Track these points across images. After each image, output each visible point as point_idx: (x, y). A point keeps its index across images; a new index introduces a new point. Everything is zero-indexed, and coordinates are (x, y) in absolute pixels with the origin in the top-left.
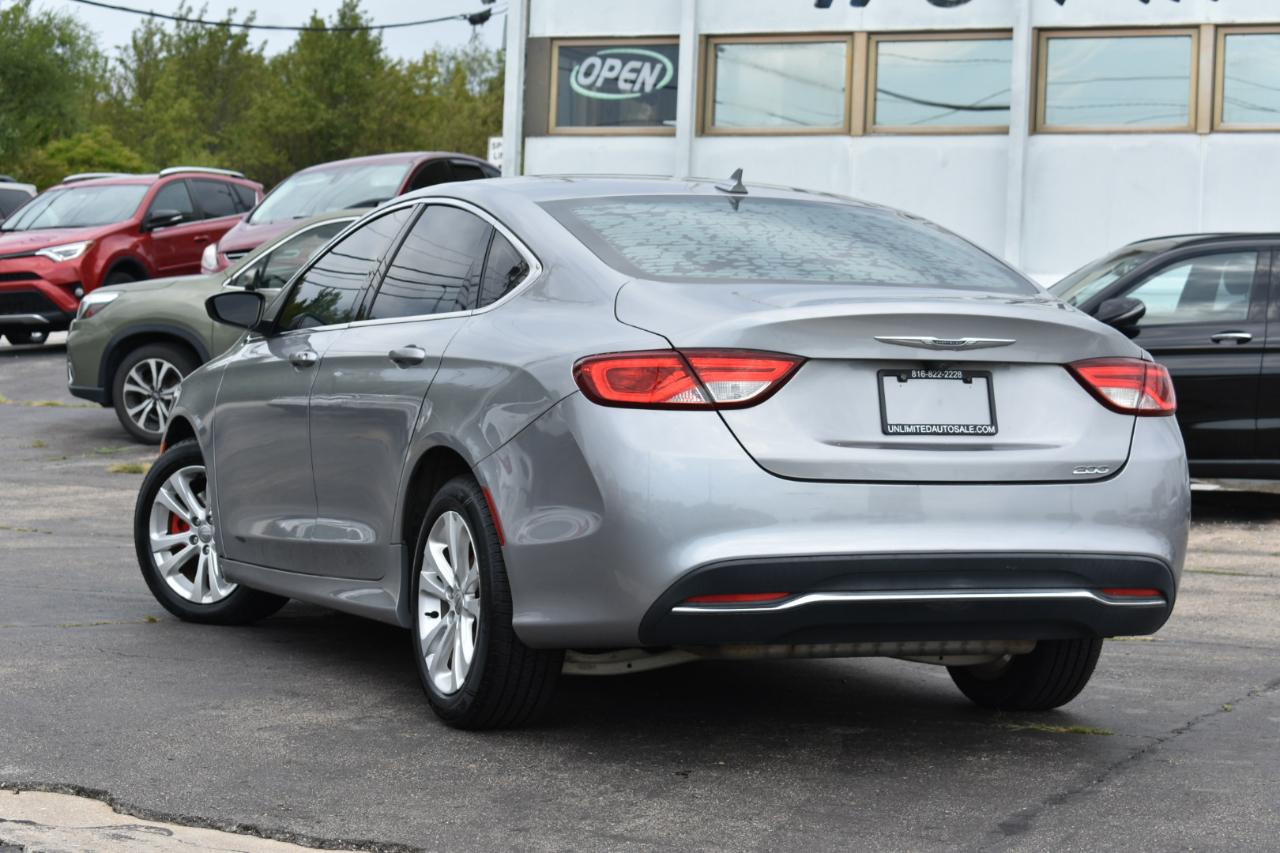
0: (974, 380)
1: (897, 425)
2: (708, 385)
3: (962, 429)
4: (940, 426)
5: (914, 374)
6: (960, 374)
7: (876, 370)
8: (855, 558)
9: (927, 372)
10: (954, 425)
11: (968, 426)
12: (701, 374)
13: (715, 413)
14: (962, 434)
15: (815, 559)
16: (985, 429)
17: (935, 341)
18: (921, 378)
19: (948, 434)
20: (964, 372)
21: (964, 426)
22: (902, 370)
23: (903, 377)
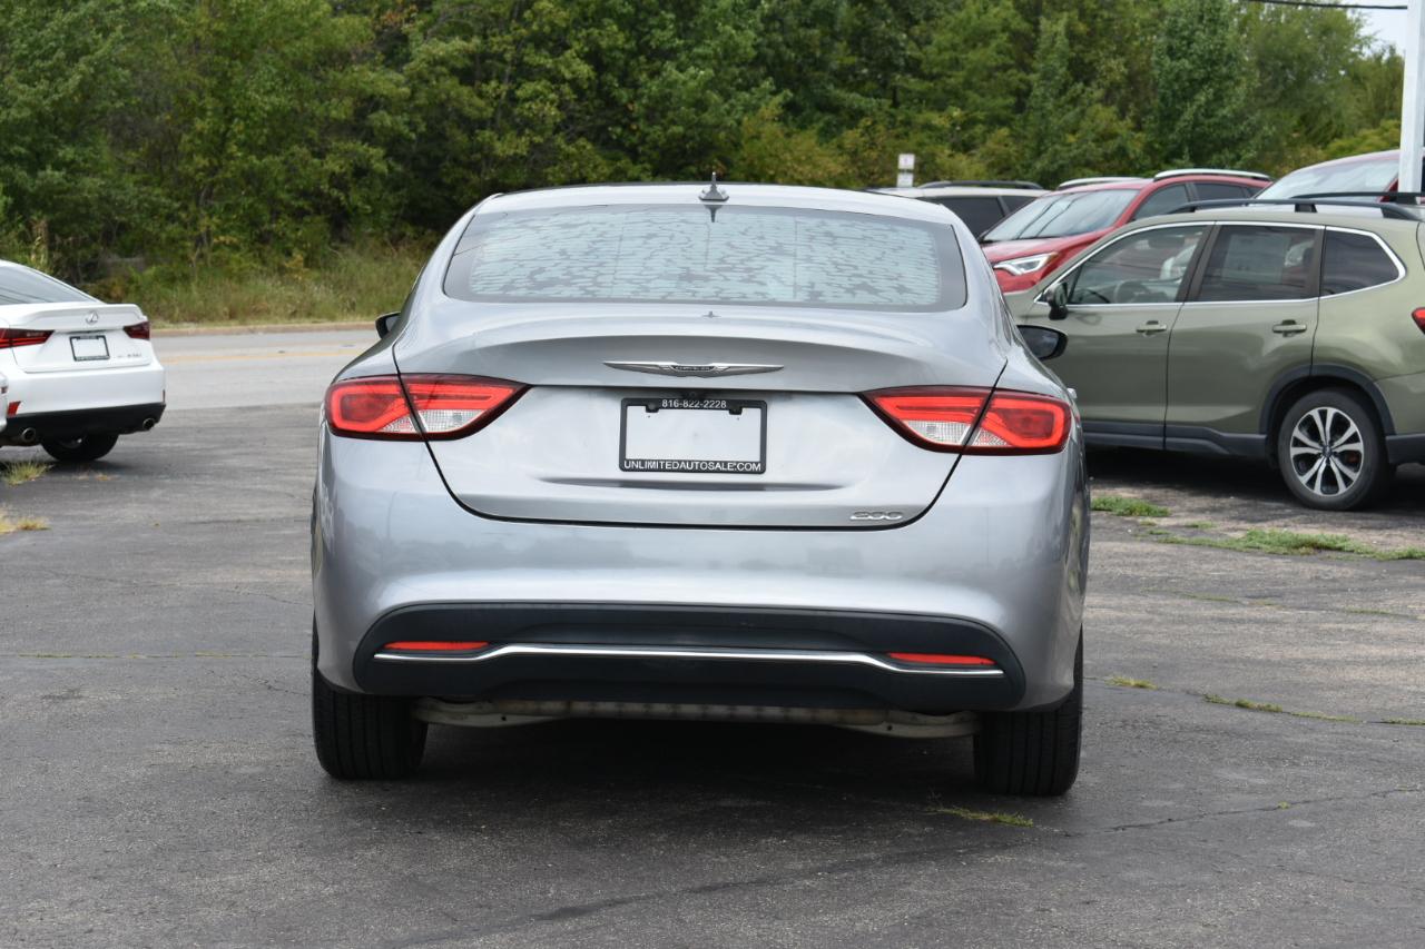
0: (744, 409)
1: (635, 461)
2: (420, 414)
3: (718, 466)
4: (690, 462)
5: (665, 403)
6: (724, 404)
7: (622, 398)
8: (553, 607)
9: (681, 401)
10: (708, 462)
11: (726, 463)
12: (416, 401)
13: (424, 444)
14: (718, 471)
15: (507, 606)
16: (748, 467)
17: (674, 367)
18: (673, 408)
19: (699, 471)
20: (728, 402)
21: (721, 462)
22: (652, 400)
23: (652, 407)
